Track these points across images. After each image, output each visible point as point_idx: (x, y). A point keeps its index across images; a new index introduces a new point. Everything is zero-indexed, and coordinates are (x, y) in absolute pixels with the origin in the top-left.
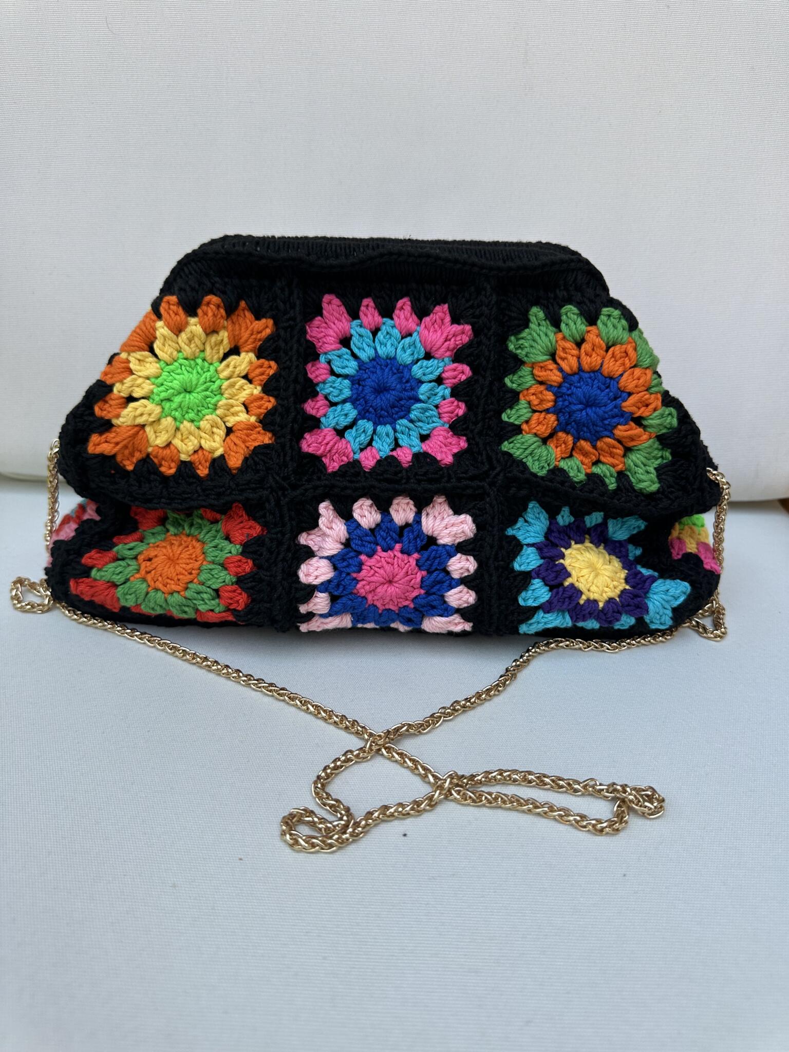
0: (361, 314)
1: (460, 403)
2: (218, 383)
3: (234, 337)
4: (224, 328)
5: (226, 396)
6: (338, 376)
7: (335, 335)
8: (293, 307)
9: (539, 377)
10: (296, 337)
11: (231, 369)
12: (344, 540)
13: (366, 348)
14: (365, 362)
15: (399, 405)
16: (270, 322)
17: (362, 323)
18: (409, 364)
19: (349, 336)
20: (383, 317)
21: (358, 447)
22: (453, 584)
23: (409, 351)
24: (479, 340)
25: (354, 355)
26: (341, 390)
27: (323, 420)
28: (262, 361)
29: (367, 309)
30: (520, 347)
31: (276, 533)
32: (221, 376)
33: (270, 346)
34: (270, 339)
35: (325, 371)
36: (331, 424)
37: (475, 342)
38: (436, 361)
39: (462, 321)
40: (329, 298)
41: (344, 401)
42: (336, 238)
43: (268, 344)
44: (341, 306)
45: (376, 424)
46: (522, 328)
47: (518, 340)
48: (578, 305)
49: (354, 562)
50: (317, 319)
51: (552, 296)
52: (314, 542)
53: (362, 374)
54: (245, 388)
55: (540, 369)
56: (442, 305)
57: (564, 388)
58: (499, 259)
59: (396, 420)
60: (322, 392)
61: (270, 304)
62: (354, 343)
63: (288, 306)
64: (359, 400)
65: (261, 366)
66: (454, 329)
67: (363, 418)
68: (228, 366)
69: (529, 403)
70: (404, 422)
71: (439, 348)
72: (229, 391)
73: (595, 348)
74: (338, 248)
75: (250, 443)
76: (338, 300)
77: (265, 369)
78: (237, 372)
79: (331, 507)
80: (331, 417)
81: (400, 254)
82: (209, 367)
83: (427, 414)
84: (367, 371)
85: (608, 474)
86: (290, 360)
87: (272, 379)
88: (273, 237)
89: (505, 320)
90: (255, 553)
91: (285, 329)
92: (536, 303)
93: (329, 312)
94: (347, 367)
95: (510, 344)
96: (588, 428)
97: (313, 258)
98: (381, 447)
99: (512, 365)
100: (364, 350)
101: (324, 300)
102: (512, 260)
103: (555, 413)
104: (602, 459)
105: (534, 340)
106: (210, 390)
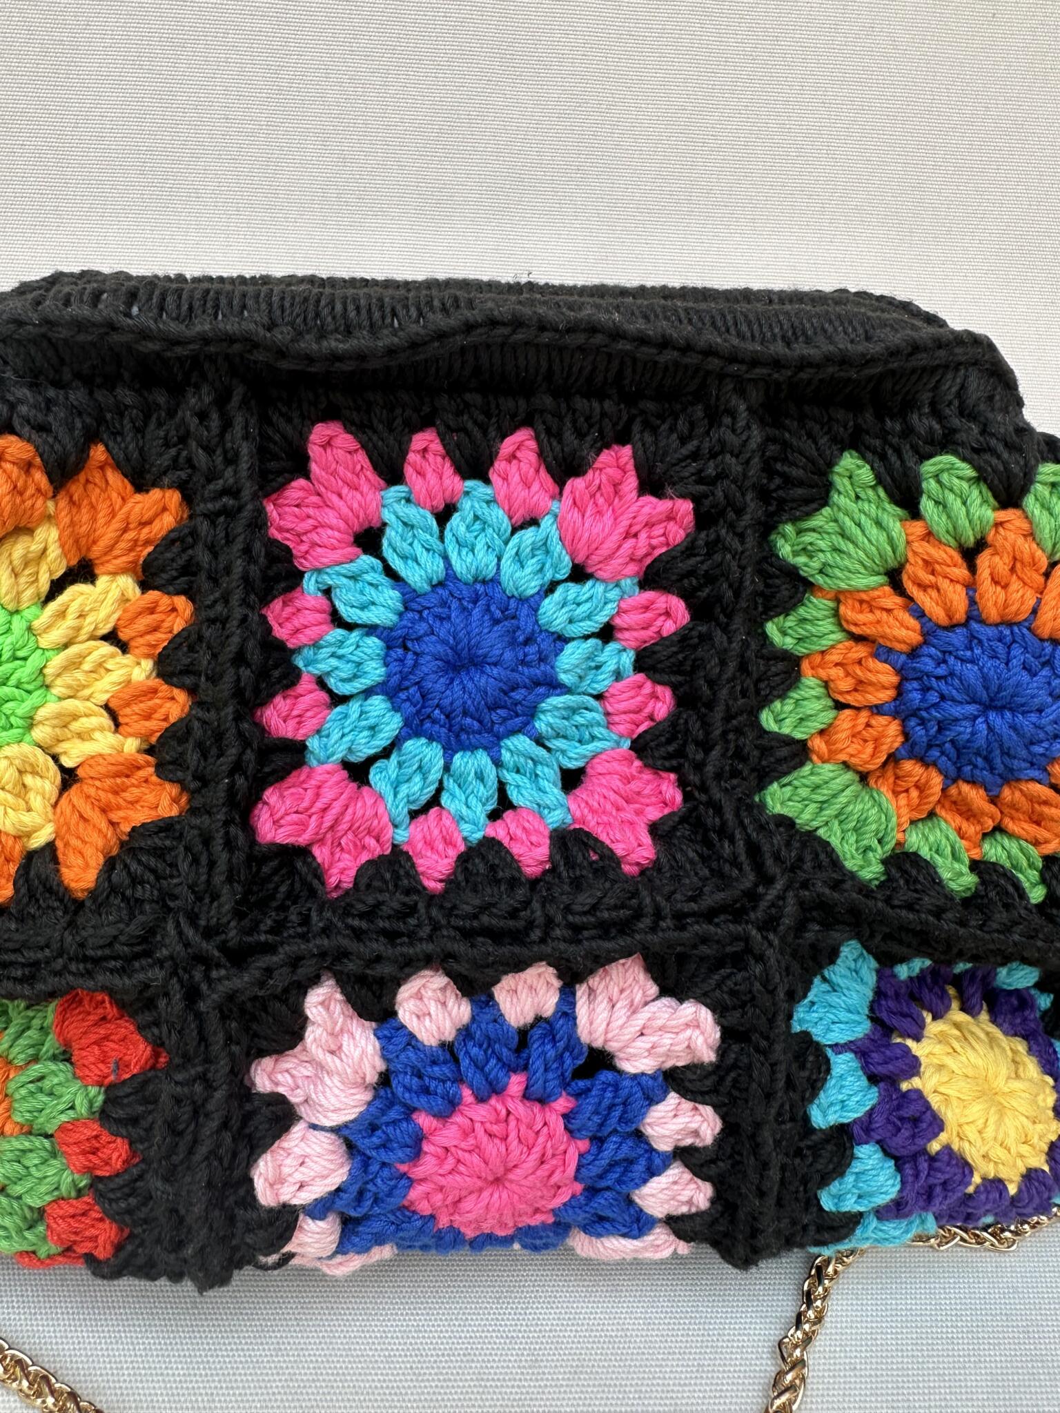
0: (409, 471)
1: (659, 689)
2: (35, 661)
3: (77, 541)
4: (49, 518)
5: (57, 691)
6: (350, 627)
7: (342, 525)
8: (232, 460)
9: (856, 625)
10: (241, 538)
11: (70, 621)
12: (372, 1077)
13: (423, 556)
14: (420, 591)
15: (509, 702)
16: (173, 497)
17: (410, 492)
18: (532, 596)
19: (378, 525)
20: (465, 477)
21: (406, 810)
22: (654, 1165)
23: (532, 565)
24: (713, 537)
25: (390, 572)
26: (359, 664)
27: (313, 743)
28: (153, 595)
29: (424, 457)
30: (804, 549)
31: (190, 1082)
32: (45, 641)
33: (173, 560)
34: (173, 542)
35: (318, 615)
36: (333, 754)
37: (701, 543)
38: (600, 588)
39: (670, 491)
40: (329, 432)
41: (368, 693)
42: (344, 281)
43: (169, 555)
44: (356, 451)
45: (449, 752)
46: (814, 506)
47: (799, 532)
48: (973, 454)
49: (398, 1133)
50: (294, 484)
51: (898, 427)
52: (293, 1076)
53: (413, 622)
54: (109, 666)
55: (857, 605)
56: (615, 447)
57: (927, 660)
58: (774, 336)
59: (499, 738)
60: (310, 668)
61: (173, 451)
62: (390, 544)
63: (219, 460)
64: (407, 689)
65: (152, 611)
66: (646, 510)
67: (417, 734)
68: (62, 614)
69: (826, 684)
70: (521, 742)
71: (610, 557)
72: (67, 679)
73: (1018, 565)
74: (351, 307)
75: (121, 814)
76: (350, 437)
77: (162, 617)
78: (87, 629)
79: (339, 996)
80: (335, 736)
81: (517, 323)
82: (10, 622)
83: (579, 719)
84: (425, 613)
85: (1025, 863)
86: (225, 599)
87: (178, 642)
88: (180, 278)
89: (772, 486)
90: (134, 1121)
91: (211, 517)
92: (854, 443)
93: (325, 469)
94: (373, 603)
95: (780, 542)
96: (986, 759)
97: (282, 335)
98: (464, 810)
99: (786, 593)
100: (416, 560)
101: (312, 437)
102: (808, 341)
103: (895, 715)
104: (1010, 825)
105: (843, 535)
106: (13, 681)
